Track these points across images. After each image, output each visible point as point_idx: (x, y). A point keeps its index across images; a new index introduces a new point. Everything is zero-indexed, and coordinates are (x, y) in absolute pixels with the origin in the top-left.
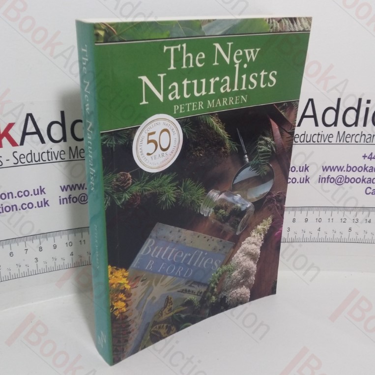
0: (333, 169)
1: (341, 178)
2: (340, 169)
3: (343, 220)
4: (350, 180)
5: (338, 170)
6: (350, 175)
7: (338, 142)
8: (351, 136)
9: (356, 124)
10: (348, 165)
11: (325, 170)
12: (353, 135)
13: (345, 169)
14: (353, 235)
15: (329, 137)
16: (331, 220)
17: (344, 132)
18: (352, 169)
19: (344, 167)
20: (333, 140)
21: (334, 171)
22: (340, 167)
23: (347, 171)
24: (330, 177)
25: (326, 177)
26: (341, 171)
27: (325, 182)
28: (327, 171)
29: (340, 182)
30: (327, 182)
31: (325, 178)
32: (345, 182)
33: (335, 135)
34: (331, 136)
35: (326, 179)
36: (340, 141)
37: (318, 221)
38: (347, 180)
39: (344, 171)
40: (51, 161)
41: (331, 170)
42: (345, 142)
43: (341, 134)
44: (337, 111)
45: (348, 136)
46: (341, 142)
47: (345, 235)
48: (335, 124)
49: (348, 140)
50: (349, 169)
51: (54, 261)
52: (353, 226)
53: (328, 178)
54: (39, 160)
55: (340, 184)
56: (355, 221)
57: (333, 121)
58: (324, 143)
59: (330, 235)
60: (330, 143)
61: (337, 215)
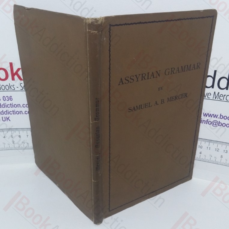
0: (210, 116)
1: (216, 123)
2: (216, 116)
3: (217, 150)
4: (222, 125)
5: (214, 117)
6: (222, 121)
7: (214, 99)
8: (223, 96)
9: (227, 88)
10: (221, 114)
12: (224, 96)
13: (219, 116)
14: (223, 161)
15: (208, 95)
16: (209, 148)
17: (219, 93)
18: (223, 117)
19: (218, 115)
20: (211, 97)
21: (211, 117)
22: (216, 115)
23: (220, 118)
24: (209, 121)
25: (206, 120)
29: (215, 125)
30: (207, 124)
32: (219, 125)
33: (212, 94)
35: (206, 122)
36: (216, 98)
37: (200, 147)
38: (220, 124)
39: (218, 118)
42: (219, 99)
43: (216, 94)
44: (214, 79)
45: (221, 96)
46: (217, 99)
47: (218, 159)
48: (213, 86)
49: (221, 98)
50: (221, 117)
52: (224, 155)
53: (207, 121)
55: (215, 126)
56: (225, 151)
57: (211, 84)
58: (204, 98)
59: (208, 158)
60: (209, 99)
61: (213, 146)
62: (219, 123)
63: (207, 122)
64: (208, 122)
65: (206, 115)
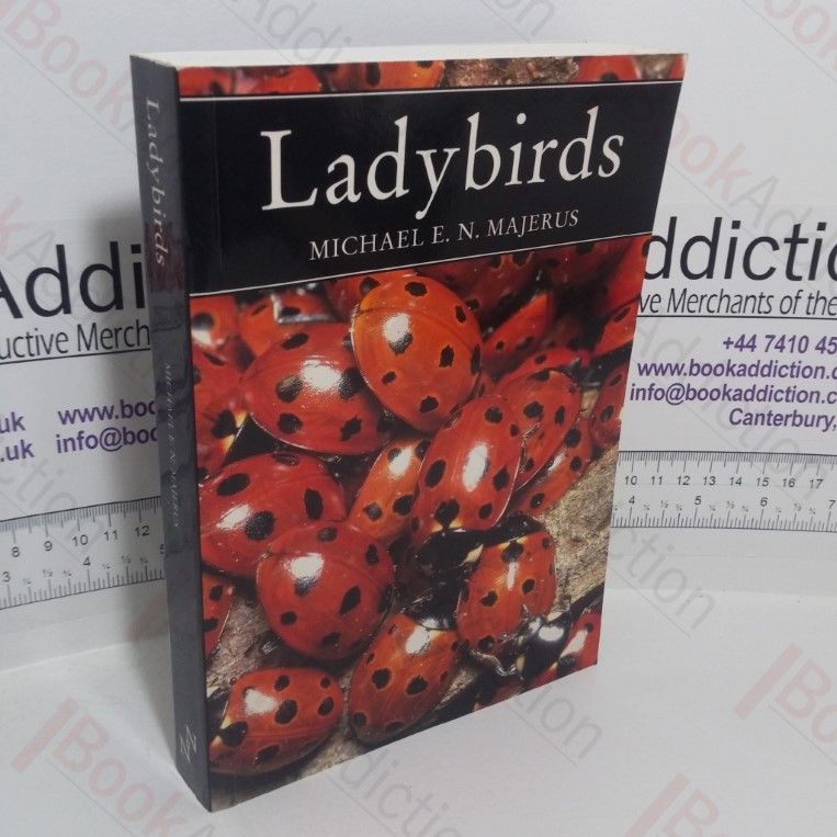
0: (661, 370)
1: (679, 390)
2: (676, 369)
3: (683, 480)
4: (697, 394)
5: (672, 373)
6: (698, 382)
7: (672, 312)
8: (700, 298)
9: (709, 272)
10: (692, 360)
11: (645, 373)
12: (703, 297)
13: (686, 369)
14: (704, 512)
15: (652, 302)
16: (657, 480)
17: (685, 290)
18: (701, 370)
19: (683, 365)
20: (662, 307)
21: (664, 373)
22: (677, 365)
23: (691, 373)
24: (655, 387)
25: (647, 387)
26: (679, 374)
27: (644, 398)
28: (648, 374)
29: (677, 398)
30: (650, 399)
31: (643, 390)
32: (687, 398)
33: (666, 296)
34: (656, 299)
35: (647, 393)
36: (675, 310)
37: (630, 482)
38: (691, 394)
39: (685, 374)
40: (36, 357)
41: (657, 374)
42: (686, 313)
43: (678, 296)
44: (669, 245)
45: (694, 299)
46: (679, 312)
47: (688, 513)
48: (665, 272)
49: (693, 307)
50: (695, 370)
51: (48, 577)
52: (705, 491)
53: (651, 389)
54: (9, 355)
55: (676, 401)
56: (709, 481)
57: (661, 266)
58: (639, 313)
59: (655, 513)
60: (655, 314)
61: (671, 470)
62: (688, 391)
63: (651, 393)
64: (653, 392)
65: (645, 370)
